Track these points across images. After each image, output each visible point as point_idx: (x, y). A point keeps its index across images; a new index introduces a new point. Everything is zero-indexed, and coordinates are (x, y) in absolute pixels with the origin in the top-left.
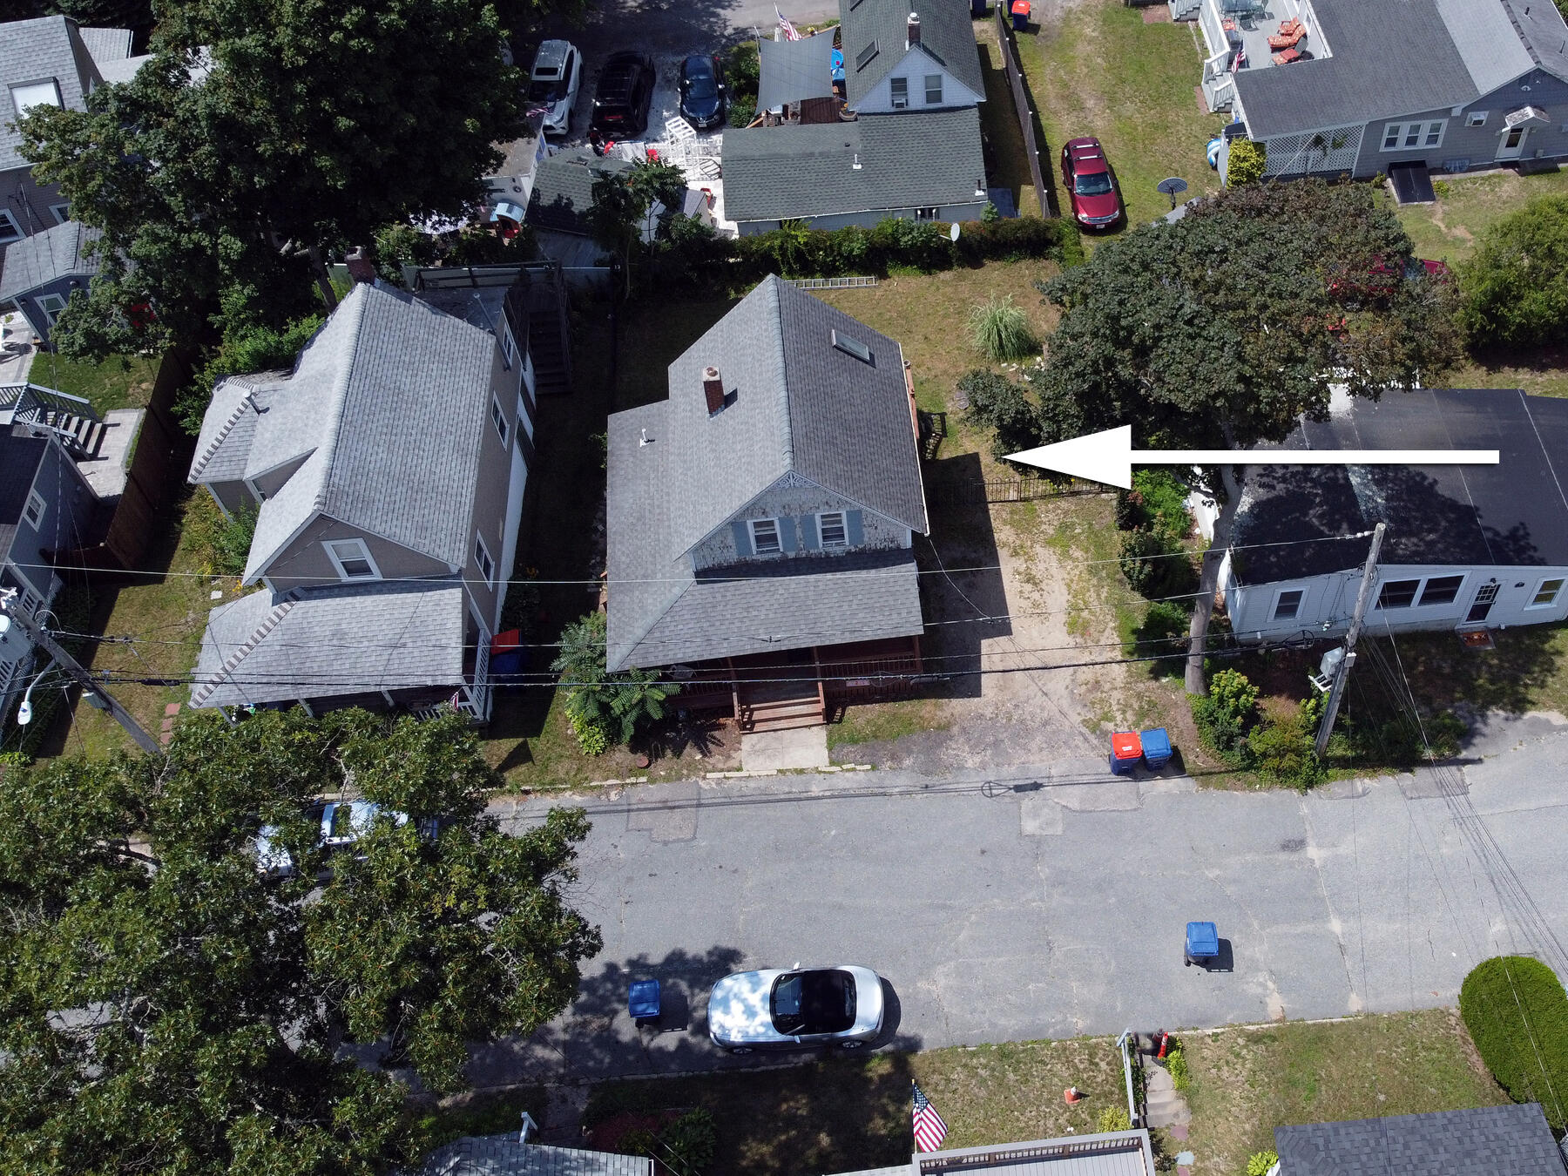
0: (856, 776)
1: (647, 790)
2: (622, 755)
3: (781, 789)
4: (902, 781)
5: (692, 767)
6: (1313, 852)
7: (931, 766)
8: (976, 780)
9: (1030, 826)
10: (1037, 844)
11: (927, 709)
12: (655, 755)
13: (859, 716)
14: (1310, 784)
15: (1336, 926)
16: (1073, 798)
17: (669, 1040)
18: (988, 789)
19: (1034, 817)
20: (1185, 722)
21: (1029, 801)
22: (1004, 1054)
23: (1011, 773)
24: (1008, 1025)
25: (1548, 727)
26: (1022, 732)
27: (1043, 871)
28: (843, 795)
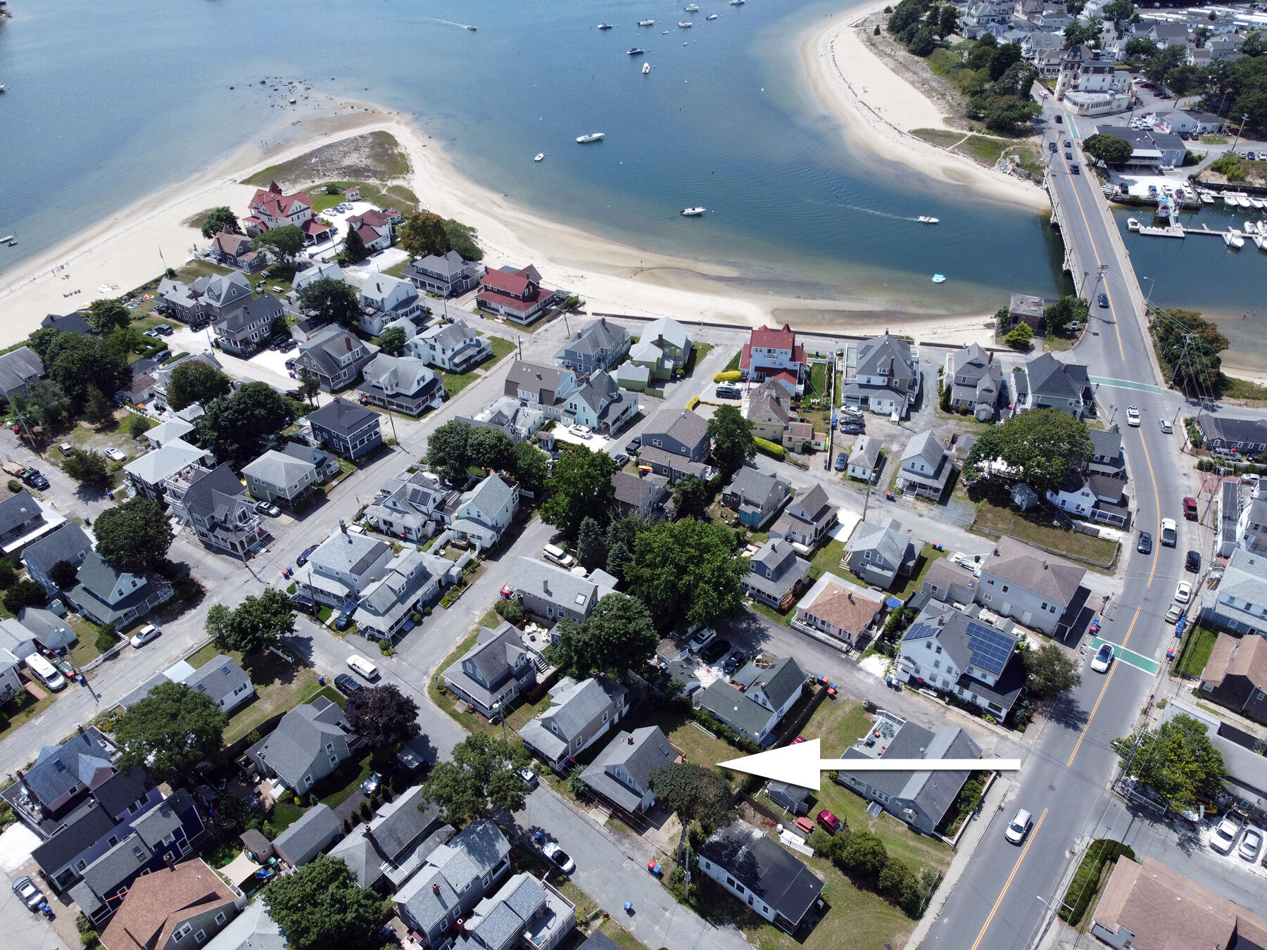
0: (605, 831)
1: (571, 804)
2: (573, 795)
3: (591, 822)
4: (611, 838)
5: (582, 807)
6: (667, 914)
7: (619, 841)
8: (623, 850)
9: (624, 865)
10: (622, 869)
11: (629, 830)
12: (578, 799)
13: (617, 822)
14: (680, 902)
15: (657, 928)
16: (636, 867)
17: (537, 846)
18: (624, 853)
19: (626, 864)
20: (670, 872)
21: (629, 860)
22: (582, 894)
23: (631, 854)
24: (587, 890)
25: (741, 936)
26: (640, 848)
27: (618, 873)
28: (599, 832)
